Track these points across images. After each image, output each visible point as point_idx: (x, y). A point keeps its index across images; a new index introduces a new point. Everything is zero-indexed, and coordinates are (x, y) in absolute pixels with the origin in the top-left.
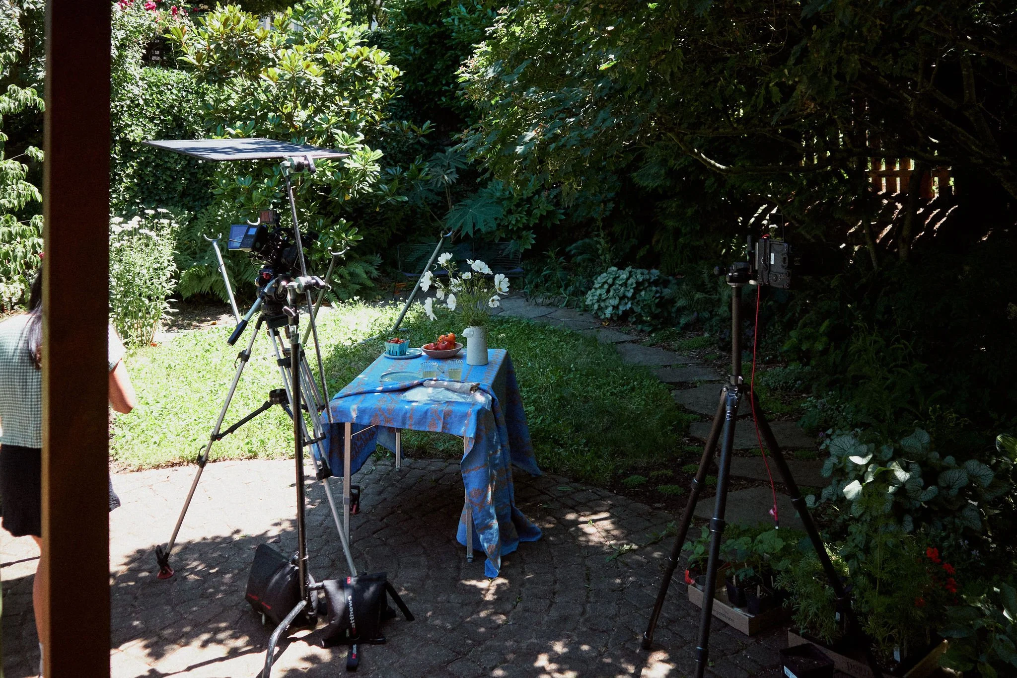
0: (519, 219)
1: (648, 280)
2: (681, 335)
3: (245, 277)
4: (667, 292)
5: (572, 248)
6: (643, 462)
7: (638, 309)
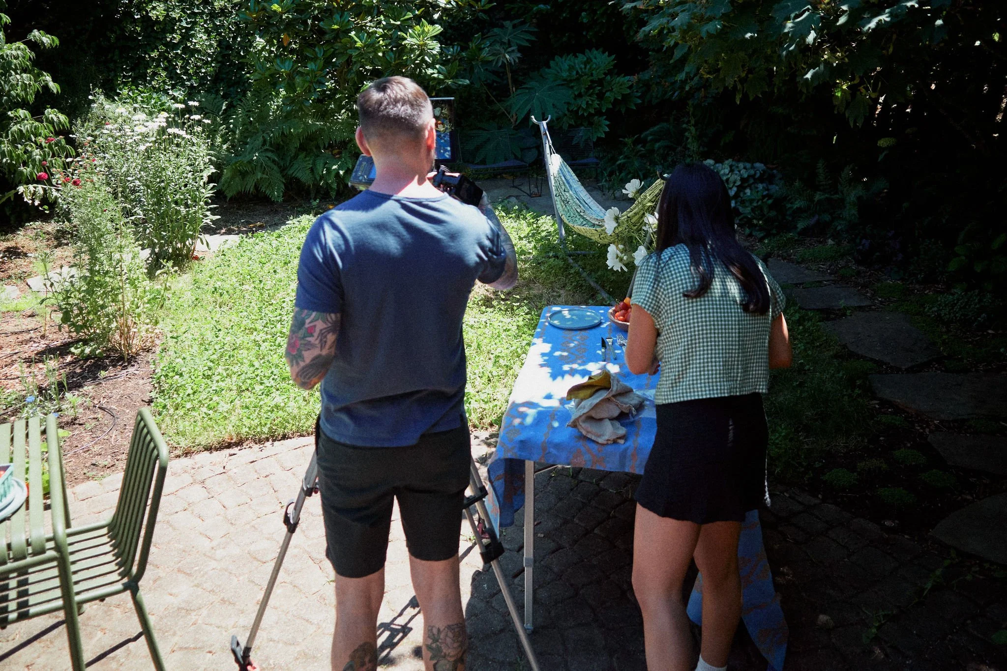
0: (590, 102)
1: (752, 176)
2: (801, 243)
3: (291, 172)
4: (774, 189)
5: (649, 134)
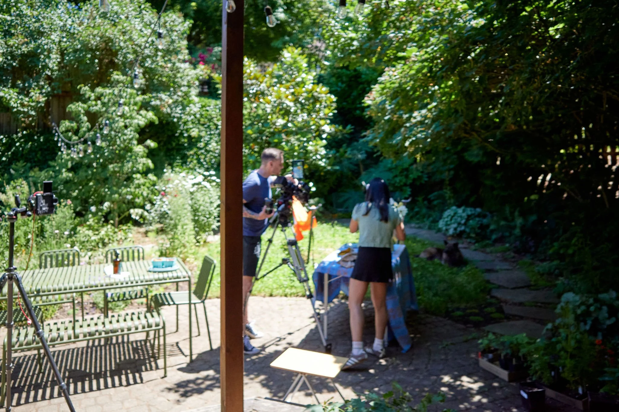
0: (401, 179)
1: (474, 214)
2: (493, 245)
4: (485, 221)
5: (431, 196)
6: (463, 306)
7: (468, 230)
